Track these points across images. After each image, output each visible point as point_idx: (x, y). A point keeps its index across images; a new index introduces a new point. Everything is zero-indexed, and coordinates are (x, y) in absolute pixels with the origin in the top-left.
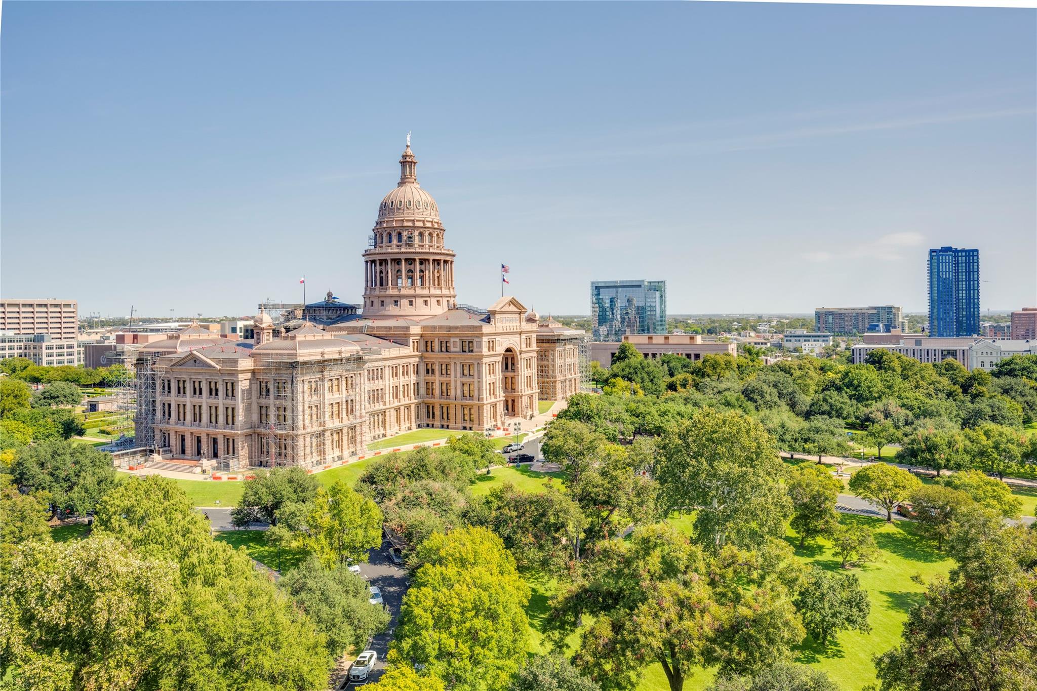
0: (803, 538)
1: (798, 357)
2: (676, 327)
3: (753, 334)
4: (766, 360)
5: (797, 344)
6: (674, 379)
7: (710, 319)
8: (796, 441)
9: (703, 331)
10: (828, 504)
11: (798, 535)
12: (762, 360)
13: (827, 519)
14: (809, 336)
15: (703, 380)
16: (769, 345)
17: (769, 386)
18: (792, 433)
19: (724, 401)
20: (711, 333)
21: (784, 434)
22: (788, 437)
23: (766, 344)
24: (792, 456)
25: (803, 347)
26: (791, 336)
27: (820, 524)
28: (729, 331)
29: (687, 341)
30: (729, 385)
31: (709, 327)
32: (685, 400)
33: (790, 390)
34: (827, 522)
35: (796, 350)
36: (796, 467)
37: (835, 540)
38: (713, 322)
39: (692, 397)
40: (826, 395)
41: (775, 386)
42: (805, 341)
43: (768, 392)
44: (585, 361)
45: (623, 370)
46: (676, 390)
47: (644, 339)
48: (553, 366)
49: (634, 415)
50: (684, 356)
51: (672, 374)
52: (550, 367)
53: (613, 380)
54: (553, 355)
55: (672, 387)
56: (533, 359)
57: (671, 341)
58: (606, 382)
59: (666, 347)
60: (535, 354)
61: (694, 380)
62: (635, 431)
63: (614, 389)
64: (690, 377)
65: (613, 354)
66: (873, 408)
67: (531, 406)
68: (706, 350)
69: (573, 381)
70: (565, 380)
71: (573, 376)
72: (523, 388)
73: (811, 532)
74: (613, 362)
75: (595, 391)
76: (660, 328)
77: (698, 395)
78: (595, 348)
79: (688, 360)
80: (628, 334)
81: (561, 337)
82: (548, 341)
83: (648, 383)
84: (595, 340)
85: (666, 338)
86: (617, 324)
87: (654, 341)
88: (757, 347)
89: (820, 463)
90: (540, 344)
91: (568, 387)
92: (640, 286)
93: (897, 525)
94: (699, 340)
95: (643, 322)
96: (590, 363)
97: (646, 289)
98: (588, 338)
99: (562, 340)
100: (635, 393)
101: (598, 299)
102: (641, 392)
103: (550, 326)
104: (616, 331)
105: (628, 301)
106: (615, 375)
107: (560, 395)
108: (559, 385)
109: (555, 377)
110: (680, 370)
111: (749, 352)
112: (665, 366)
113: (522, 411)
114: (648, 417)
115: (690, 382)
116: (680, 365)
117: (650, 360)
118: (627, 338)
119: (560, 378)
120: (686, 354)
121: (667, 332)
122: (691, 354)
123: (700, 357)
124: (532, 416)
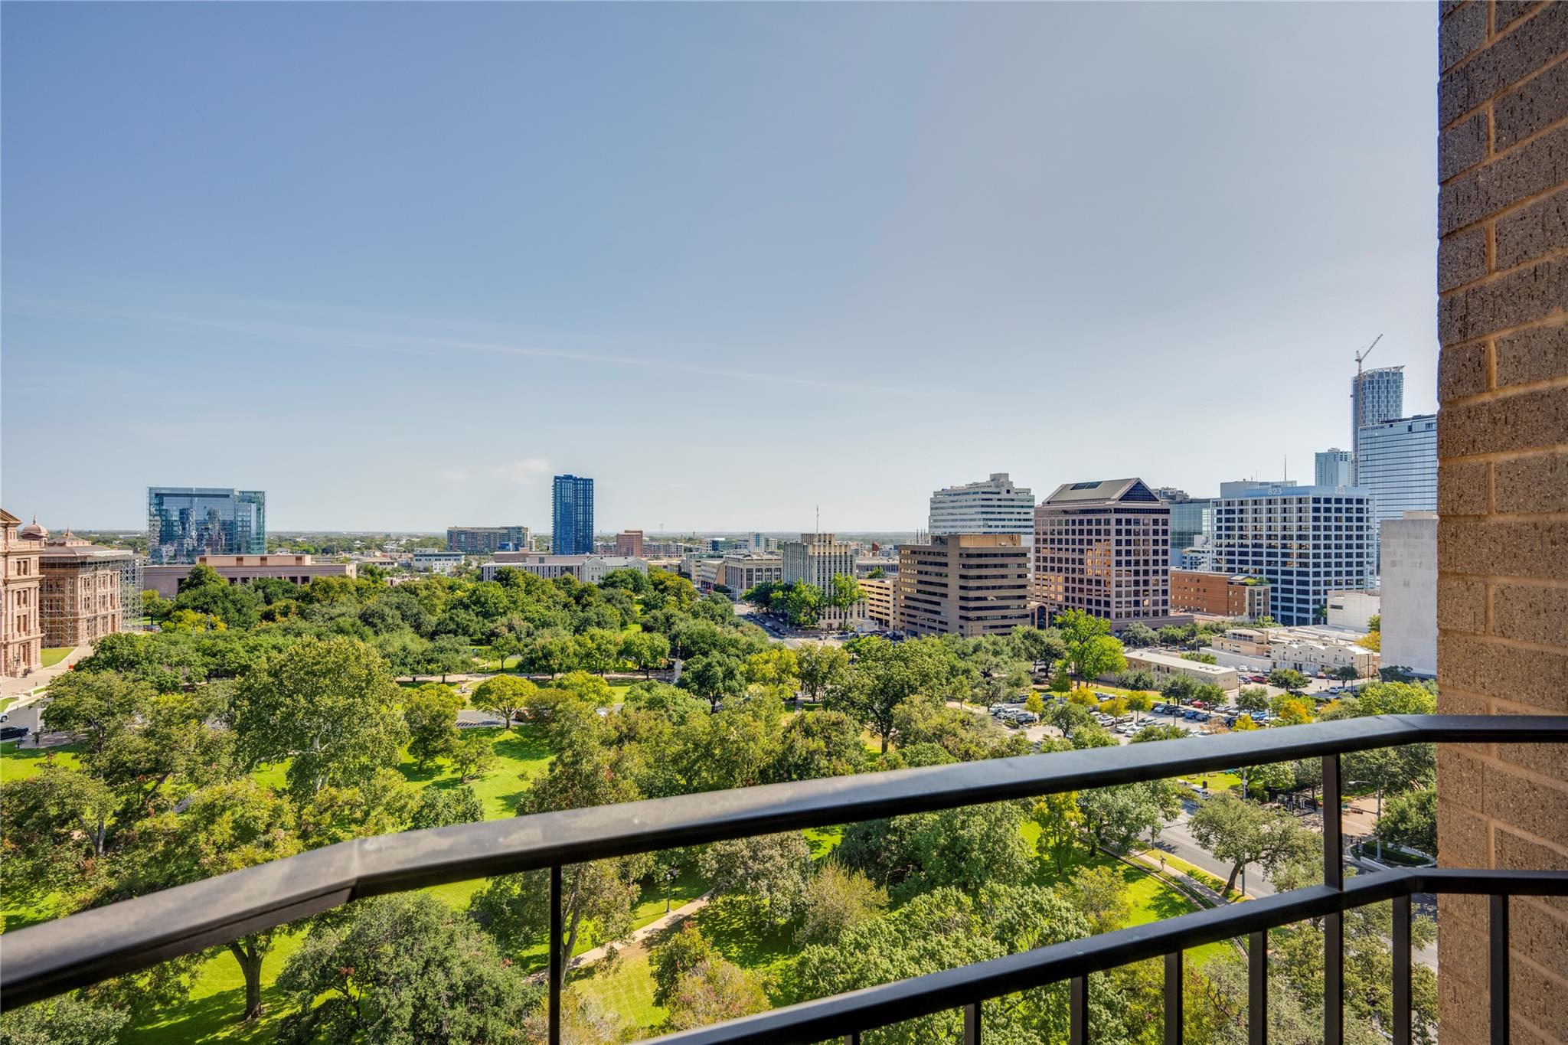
0: (422, 761)
2: (280, 546)
3: (378, 553)
4: (392, 582)
5: (427, 565)
6: (271, 607)
7: (326, 536)
8: (418, 663)
9: (316, 551)
10: (447, 723)
11: (415, 760)
12: (386, 582)
13: (447, 737)
14: (440, 555)
15: (311, 606)
16: (395, 565)
17: (391, 608)
18: (414, 655)
19: (335, 628)
20: (327, 553)
21: (406, 657)
22: (410, 660)
23: (392, 564)
24: (413, 679)
25: (433, 568)
26: (421, 556)
27: (439, 744)
28: (350, 550)
29: (293, 562)
30: (344, 609)
31: (324, 546)
32: (284, 630)
33: (415, 611)
34: (447, 740)
36: (416, 690)
37: (454, 757)
38: (331, 540)
39: (295, 627)
40: (453, 614)
41: (398, 608)
42: (436, 560)
43: (390, 615)
44: (131, 590)
45: (195, 599)
46: (273, 620)
47: (230, 560)
48: (73, 599)
49: (209, 655)
50: (288, 580)
51: (268, 602)
52: (68, 601)
53: (178, 613)
54: (74, 585)
55: (269, 616)
56: (33, 591)
57: (269, 562)
58: (167, 616)
59: (263, 569)
60: (37, 584)
61: (299, 607)
62: (209, 674)
63: (179, 625)
64: (293, 604)
65: (181, 581)
66: (499, 623)
67: (27, 657)
68: (316, 572)
69: (110, 618)
70: (95, 618)
71: (111, 611)
72: (9, 632)
73: (430, 754)
74: (181, 590)
75: (148, 628)
76: (256, 547)
77: (302, 624)
78: (148, 573)
79: (292, 584)
80: (207, 554)
81: (89, 560)
82: (64, 565)
83: (233, 614)
84: (154, 563)
85: (263, 559)
86: (190, 542)
87: (245, 563)
88: (381, 568)
89: (443, 682)
90: (46, 570)
91: (99, 626)
92: (227, 496)
93: (514, 731)
94: (308, 560)
95: (231, 539)
96: (142, 593)
97: (237, 500)
98: (140, 560)
99: (91, 563)
100: (213, 627)
101: (160, 510)
102: (222, 627)
103: (68, 545)
104: (188, 551)
105: (209, 514)
106: (182, 607)
107: (84, 638)
108: (82, 626)
109: (77, 614)
110: (280, 596)
111: (372, 572)
112: (260, 593)
113: (6, 666)
114: (230, 655)
115: (293, 609)
116: (281, 591)
117: (238, 586)
118: (203, 560)
119: (84, 614)
120: (290, 577)
121: (266, 552)
122: (296, 577)
123: (308, 581)
124: (26, 672)
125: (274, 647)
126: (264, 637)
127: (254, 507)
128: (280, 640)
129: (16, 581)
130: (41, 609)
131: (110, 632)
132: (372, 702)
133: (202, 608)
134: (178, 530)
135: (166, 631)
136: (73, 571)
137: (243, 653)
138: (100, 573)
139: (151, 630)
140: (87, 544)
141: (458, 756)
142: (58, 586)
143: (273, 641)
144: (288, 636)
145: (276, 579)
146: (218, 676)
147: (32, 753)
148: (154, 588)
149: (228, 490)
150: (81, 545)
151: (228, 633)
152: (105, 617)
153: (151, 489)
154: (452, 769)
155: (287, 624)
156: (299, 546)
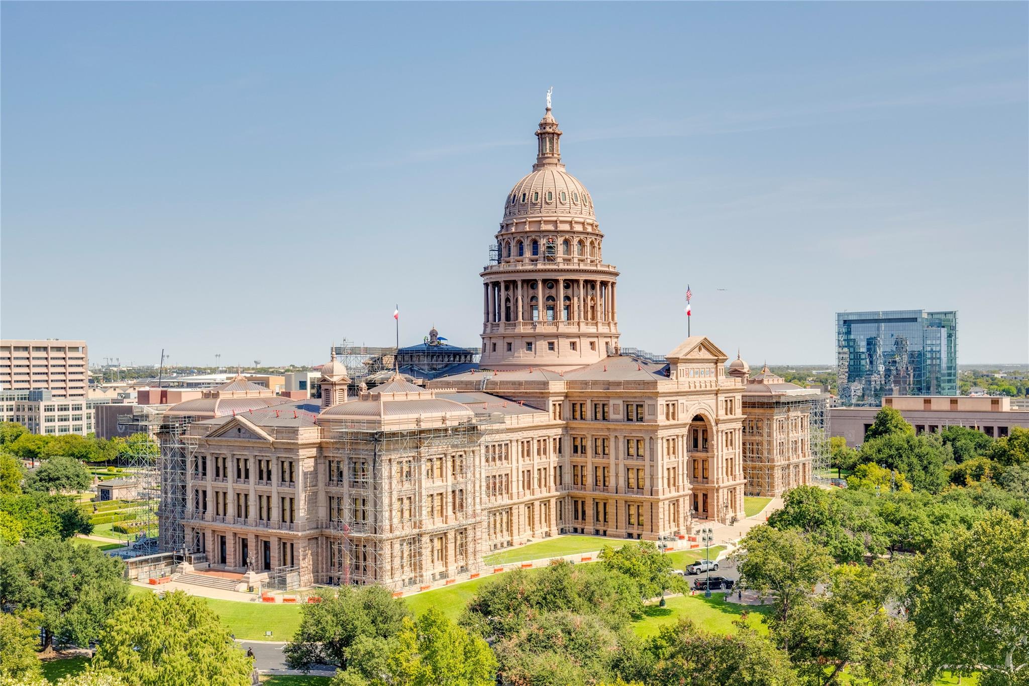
2: (975, 384)
6: (962, 466)
9: (1019, 391)
15: (1009, 468)
29: (988, 407)
32: (976, 498)
39: (987, 495)
44: (822, 436)
45: (879, 451)
46: (964, 484)
47: (915, 403)
48: (770, 443)
49: (892, 521)
50: (982, 431)
51: (959, 460)
52: (765, 444)
53: (863, 466)
54: (770, 427)
55: (958, 479)
56: (737, 432)
57: (961, 406)
58: (851, 469)
59: (953, 415)
60: (739, 425)
61: (994, 469)
62: (893, 546)
63: (864, 481)
64: (987, 463)
65: (867, 426)
67: (733, 504)
68: (1016, 420)
69: (801, 467)
70: (789, 465)
71: (802, 459)
72: (720, 476)
74: (867, 439)
75: (836, 483)
76: (946, 385)
77: (997, 493)
78: (837, 416)
79: (986, 437)
80: (895, 394)
81: (783, 400)
82: (762, 405)
83: (919, 473)
84: (843, 404)
85: (954, 402)
86: (877, 379)
87: (934, 406)
90: (748, 410)
91: (792, 476)
92: (914, 320)
94: (1006, 404)
95: (919, 375)
96: (829, 440)
97: (925, 323)
98: (830, 400)
99: (784, 403)
100: (898, 486)
101: (848, 340)
102: (907, 486)
103: (765, 382)
104: (876, 390)
105: (897, 343)
106: (867, 460)
107: (779, 489)
108: (778, 473)
109: (773, 461)
110: (972, 452)
112: (949, 444)
113: (718, 511)
114: (914, 525)
115: (987, 471)
116: (972, 445)
117: (926, 436)
118: (889, 401)
119: (779, 461)
120: (985, 428)
121: (958, 392)
122: (992, 428)
123: (1007, 432)
124: (734, 520)
125: (963, 520)
126: (951, 505)
127: (944, 332)
128: (970, 512)
129: (725, 421)
130: (744, 452)
131: (801, 484)
133: (886, 462)
134: (865, 363)
135: (850, 488)
136: (768, 411)
137: (927, 525)
138: (792, 414)
139: (838, 485)
140: (781, 381)
142: (757, 428)
143: (961, 512)
144: (979, 508)
145: (968, 429)
146: (901, 550)
147: (736, 609)
148: (842, 435)
149: (915, 312)
150: (776, 382)
151: (913, 496)
152: (797, 466)
153: (839, 315)
155: (979, 491)
156: (997, 385)
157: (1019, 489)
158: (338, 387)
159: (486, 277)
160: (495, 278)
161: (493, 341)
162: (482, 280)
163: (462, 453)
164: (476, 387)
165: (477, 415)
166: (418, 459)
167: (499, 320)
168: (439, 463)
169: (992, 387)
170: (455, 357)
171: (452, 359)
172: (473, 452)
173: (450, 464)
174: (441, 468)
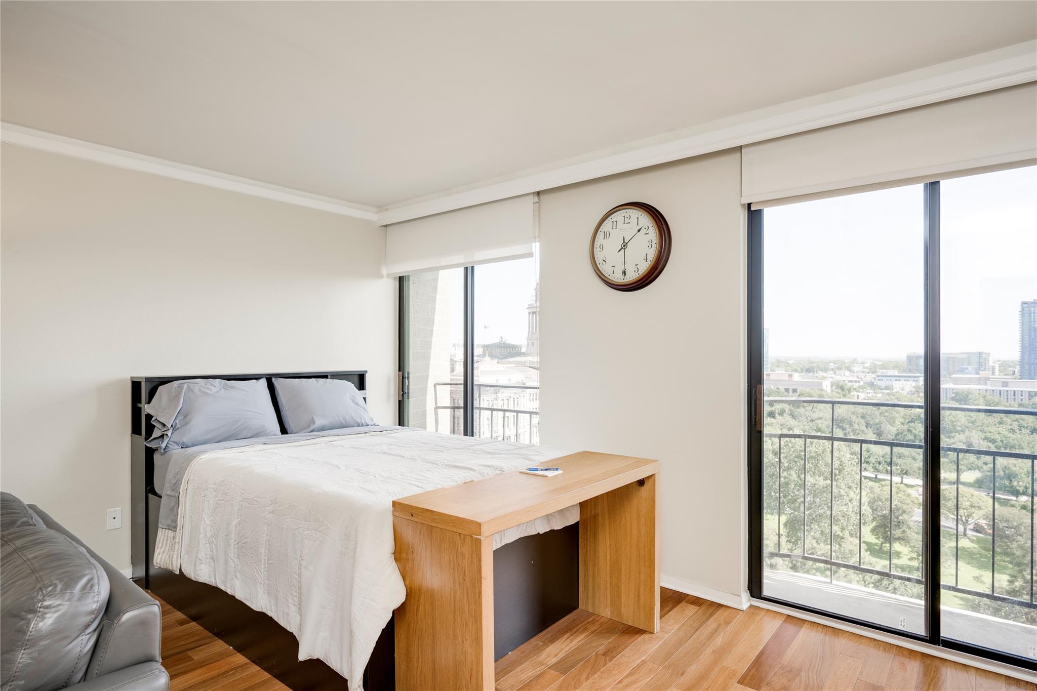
0: (882, 543)
1: (888, 394)
2: (778, 366)
3: (847, 373)
4: (858, 396)
5: (889, 383)
6: (773, 408)
7: (808, 360)
8: (880, 463)
9: (802, 370)
10: (905, 516)
11: (877, 541)
12: (854, 396)
13: (904, 529)
14: (901, 377)
15: (799, 410)
16: (862, 383)
17: (858, 417)
18: (877, 457)
19: (815, 428)
20: (809, 372)
21: (869, 457)
22: (872, 460)
23: (859, 382)
24: (876, 476)
25: (894, 386)
26: (883, 376)
27: (897, 533)
28: (826, 370)
29: (787, 378)
30: (821, 415)
31: (807, 367)
32: (782, 425)
33: (877, 421)
34: (904, 531)
35: (887, 388)
36: (877, 484)
37: (911, 546)
38: (812, 362)
39: (788, 423)
40: (911, 427)
41: (863, 417)
42: (896, 380)
43: (857, 422)
46: (774, 417)
55: (771, 415)
57: (772, 377)
61: (791, 410)
64: (787, 407)
66: (956, 439)
68: (802, 385)
73: (889, 539)
77: (793, 422)
79: (786, 394)
88: (849, 384)
89: (902, 483)
93: (972, 541)
111: (842, 388)
115: (787, 411)
120: (785, 389)
121: (769, 370)
122: (788, 389)
123: (796, 392)
128: (779, 432)
132: (843, 487)
141: (914, 547)
145: (776, 389)
154: (909, 557)
155: (783, 421)
156: (790, 367)
157: (804, 421)
158: (458, 363)
159: (529, 309)
160: (534, 310)
161: (533, 341)
162: (527, 311)
163: (518, 397)
164: (524, 364)
165: (526, 378)
166: (496, 399)
167: (536, 330)
168: (507, 401)
169: (787, 368)
170: (512, 349)
171: (511, 350)
172: (524, 396)
173: (512, 402)
174: (508, 404)
